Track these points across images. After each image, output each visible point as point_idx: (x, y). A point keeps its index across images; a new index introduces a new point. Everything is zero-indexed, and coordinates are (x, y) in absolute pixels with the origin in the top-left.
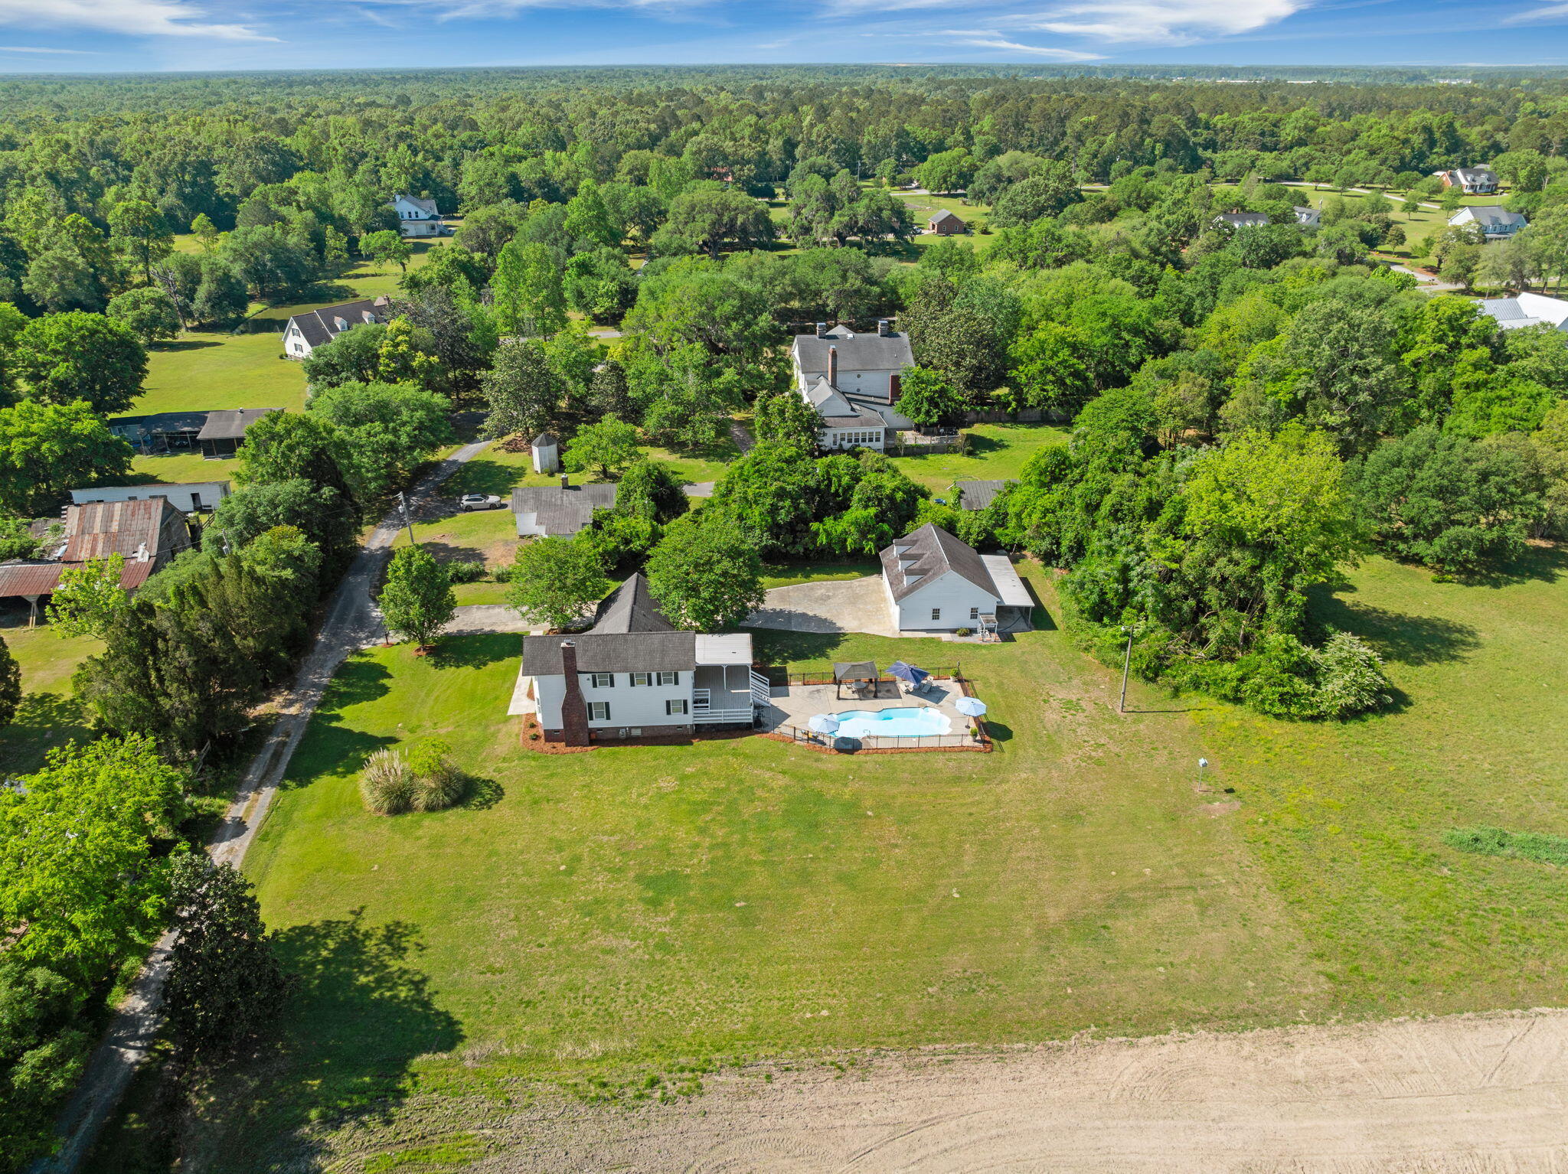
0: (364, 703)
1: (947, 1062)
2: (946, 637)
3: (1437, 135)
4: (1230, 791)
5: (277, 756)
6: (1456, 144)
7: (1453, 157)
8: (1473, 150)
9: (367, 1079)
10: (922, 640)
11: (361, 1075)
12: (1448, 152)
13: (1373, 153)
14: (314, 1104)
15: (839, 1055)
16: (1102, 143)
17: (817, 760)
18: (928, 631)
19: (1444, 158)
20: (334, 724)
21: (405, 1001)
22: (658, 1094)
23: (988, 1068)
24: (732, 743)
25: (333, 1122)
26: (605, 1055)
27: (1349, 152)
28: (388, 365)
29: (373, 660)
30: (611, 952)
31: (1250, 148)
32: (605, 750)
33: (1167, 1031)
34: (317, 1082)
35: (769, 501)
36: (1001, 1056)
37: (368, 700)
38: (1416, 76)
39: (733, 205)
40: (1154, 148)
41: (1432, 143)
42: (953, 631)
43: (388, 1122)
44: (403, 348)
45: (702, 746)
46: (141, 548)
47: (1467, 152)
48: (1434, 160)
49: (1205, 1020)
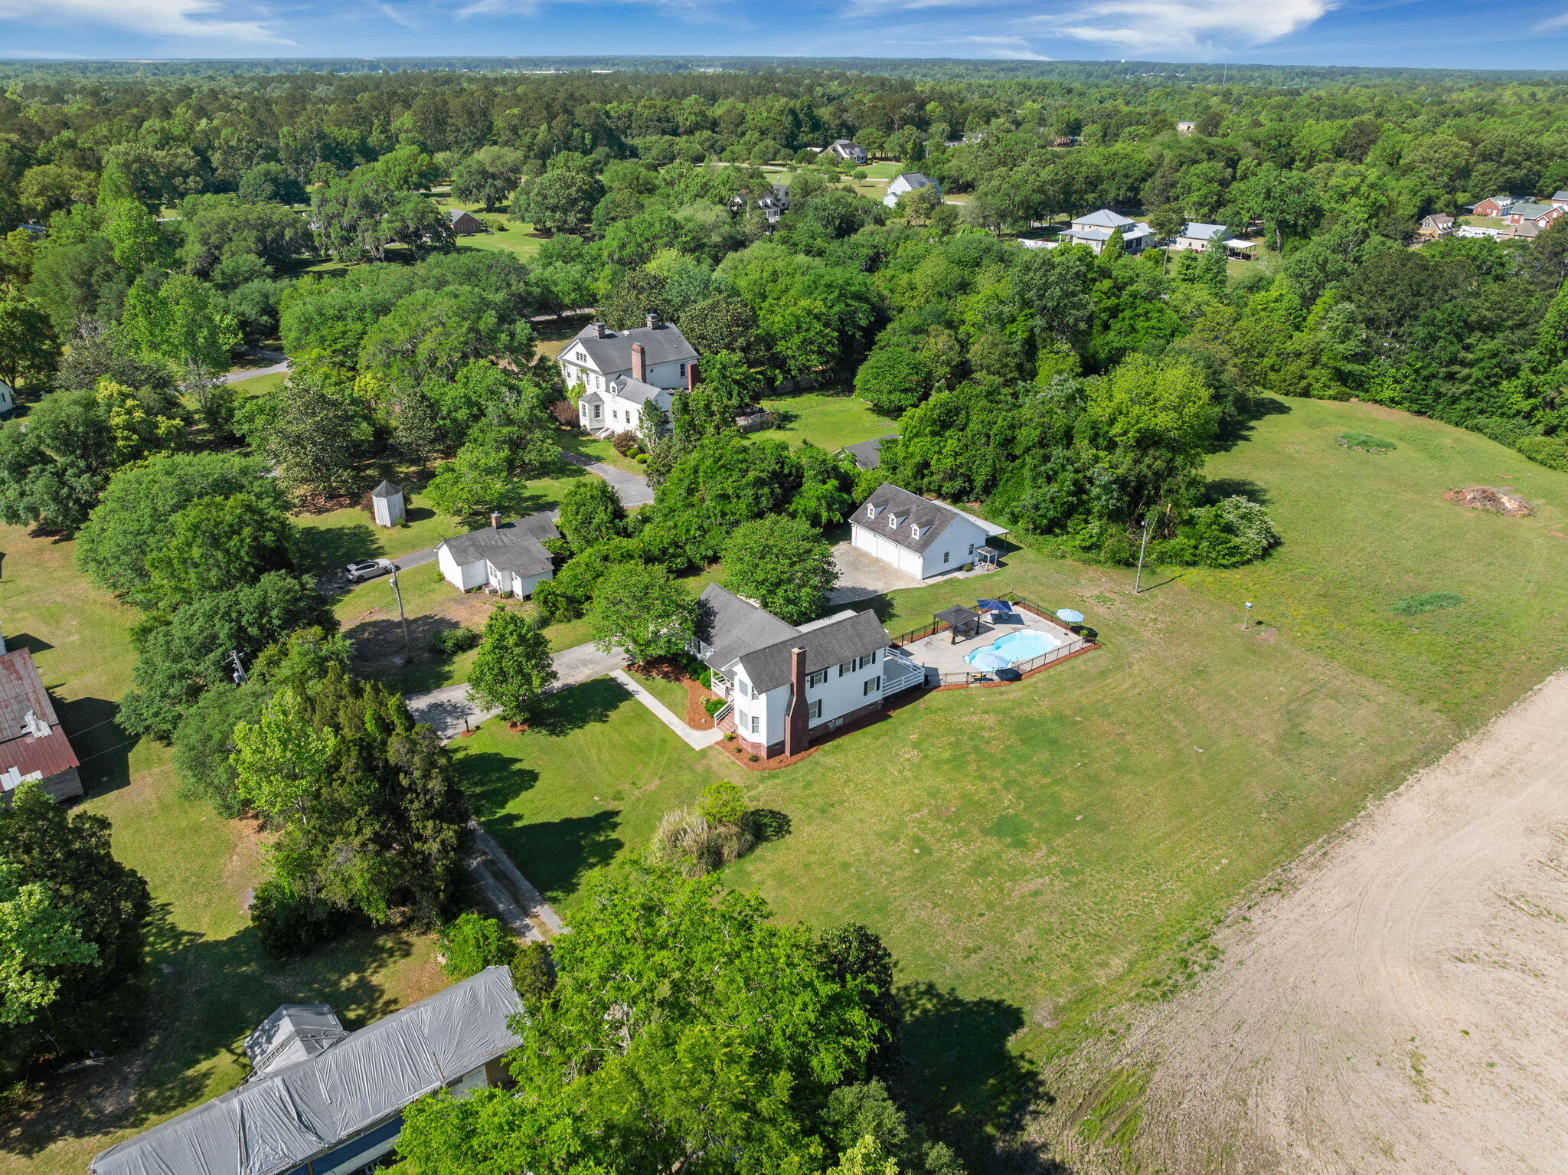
0: (524, 793)
1: (1325, 854)
2: (959, 575)
3: (801, 116)
4: (1260, 623)
5: (500, 876)
6: (816, 125)
7: (816, 135)
8: (830, 128)
9: (991, 1081)
10: (946, 582)
11: (984, 1082)
12: (813, 131)
13: (763, 133)
14: (981, 1124)
15: (1265, 884)
16: (535, 136)
17: (1001, 693)
18: (942, 574)
19: (810, 136)
20: (518, 824)
21: (938, 1010)
22: (1197, 968)
23: (1349, 847)
24: (920, 704)
25: (1014, 1126)
26: (1132, 964)
27: (743, 134)
28: (128, 439)
29: (472, 752)
30: (1037, 893)
31: (652, 134)
32: (827, 746)
33: (1405, 779)
34: (958, 1107)
35: (750, 492)
36: (1347, 834)
37: (526, 789)
38: (681, 65)
39: (275, 218)
40: (583, 138)
41: (798, 123)
42: (960, 569)
43: (1051, 1100)
44: (139, 414)
45: (899, 714)
46: (29, 718)
47: (826, 130)
48: (804, 138)
49: (1414, 762)
